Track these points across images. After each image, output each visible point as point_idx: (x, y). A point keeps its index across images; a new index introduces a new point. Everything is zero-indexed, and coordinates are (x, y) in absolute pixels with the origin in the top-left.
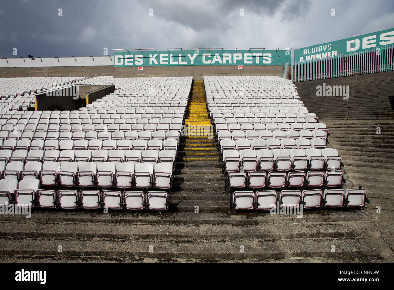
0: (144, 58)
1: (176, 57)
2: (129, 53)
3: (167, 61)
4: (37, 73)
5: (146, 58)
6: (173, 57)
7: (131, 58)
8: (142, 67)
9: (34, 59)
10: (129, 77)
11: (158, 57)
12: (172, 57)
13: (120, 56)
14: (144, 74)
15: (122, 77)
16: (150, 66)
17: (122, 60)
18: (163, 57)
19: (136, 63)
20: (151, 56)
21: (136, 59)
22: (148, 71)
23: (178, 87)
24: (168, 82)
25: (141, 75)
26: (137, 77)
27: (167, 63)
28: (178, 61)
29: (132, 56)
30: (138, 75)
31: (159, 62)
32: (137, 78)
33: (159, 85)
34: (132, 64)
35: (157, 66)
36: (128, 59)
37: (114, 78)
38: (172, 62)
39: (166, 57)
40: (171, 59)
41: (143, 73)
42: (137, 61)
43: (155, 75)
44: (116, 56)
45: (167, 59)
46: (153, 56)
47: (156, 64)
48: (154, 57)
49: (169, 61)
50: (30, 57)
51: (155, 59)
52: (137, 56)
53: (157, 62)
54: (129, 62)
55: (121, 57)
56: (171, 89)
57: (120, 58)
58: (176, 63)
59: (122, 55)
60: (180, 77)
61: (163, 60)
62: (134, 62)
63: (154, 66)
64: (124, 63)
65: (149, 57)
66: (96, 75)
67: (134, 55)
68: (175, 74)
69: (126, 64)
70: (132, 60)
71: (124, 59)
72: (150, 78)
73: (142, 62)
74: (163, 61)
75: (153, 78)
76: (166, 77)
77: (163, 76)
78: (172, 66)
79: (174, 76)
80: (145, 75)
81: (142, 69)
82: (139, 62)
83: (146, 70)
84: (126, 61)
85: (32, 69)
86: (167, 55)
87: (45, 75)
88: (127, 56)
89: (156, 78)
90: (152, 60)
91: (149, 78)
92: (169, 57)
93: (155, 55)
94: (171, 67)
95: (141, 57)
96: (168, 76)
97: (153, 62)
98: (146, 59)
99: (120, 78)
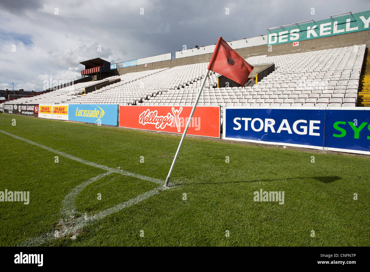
0: (301, 31)
1: (342, 24)
2: (284, 29)
3: (329, 31)
4: (201, 60)
5: (303, 31)
6: (338, 24)
7: (286, 34)
8: (298, 42)
9: (199, 48)
10: (283, 54)
11: (318, 28)
12: (336, 25)
13: (273, 35)
14: (299, 50)
15: (275, 55)
16: (308, 40)
17: (276, 38)
18: (324, 27)
19: (292, 39)
20: (309, 28)
21: (291, 35)
22: (304, 46)
23: (345, 60)
24: (331, 55)
25: (297, 51)
26: (291, 53)
27: (329, 33)
28: (345, 28)
29: (287, 32)
30: (292, 51)
31: (318, 34)
32: (292, 55)
33: (321, 60)
34: (286, 40)
35: (316, 39)
36: (282, 35)
37: (267, 56)
38: (336, 31)
39: (329, 26)
40: (335, 28)
41: (299, 48)
42: (292, 36)
43: (313, 49)
44: (269, 35)
45: (330, 28)
46: (311, 28)
47: (314, 36)
48: (313, 29)
49: (332, 31)
50: (197, 47)
51: (314, 30)
52: (292, 31)
53: (316, 34)
54: (283, 39)
55: (276, 35)
56: (336, 63)
57: (274, 36)
58: (342, 31)
59: (277, 33)
60: (347, 47)
61: (324, 30)
62: (288, 38)
63: (312, 39)
64: (278, 41)
65: (307, 30)
66: (249, 55)
67: (289, 31)
68: (340, 45)
69: (281, 41)
70: (286, 36)
71: (278, 36)
72: (308, 53)
73: (298, 36)
74: (324, 32)
75: (310, 52)
76: (327, 50)
77: (322, 49)
78: (336, 35)
79: (338, 47)
80: (301, 50)
81: (298, 45)
82: (295, 37)
83: (303, 44)
84: (280, 38)
85: (197, 57)
86: (330, 24)
87: (206, 60)
88: (281, 33)
89: (315, 52)
90: (311, 32)
91: (306, 53)
92: (332, 26)
93: (315, 27)
94: (334, 36)
95: (297, 31)
96: (330, 48)
97: (311, 35)
98: (303, 33)
99: (274, 57)
